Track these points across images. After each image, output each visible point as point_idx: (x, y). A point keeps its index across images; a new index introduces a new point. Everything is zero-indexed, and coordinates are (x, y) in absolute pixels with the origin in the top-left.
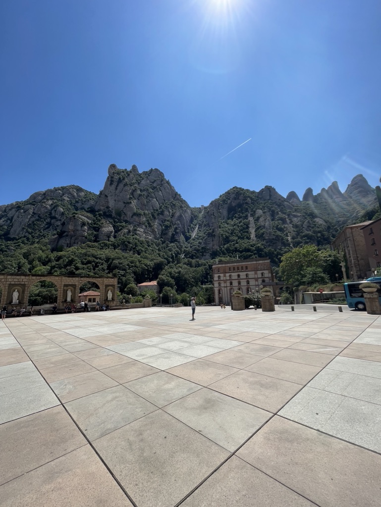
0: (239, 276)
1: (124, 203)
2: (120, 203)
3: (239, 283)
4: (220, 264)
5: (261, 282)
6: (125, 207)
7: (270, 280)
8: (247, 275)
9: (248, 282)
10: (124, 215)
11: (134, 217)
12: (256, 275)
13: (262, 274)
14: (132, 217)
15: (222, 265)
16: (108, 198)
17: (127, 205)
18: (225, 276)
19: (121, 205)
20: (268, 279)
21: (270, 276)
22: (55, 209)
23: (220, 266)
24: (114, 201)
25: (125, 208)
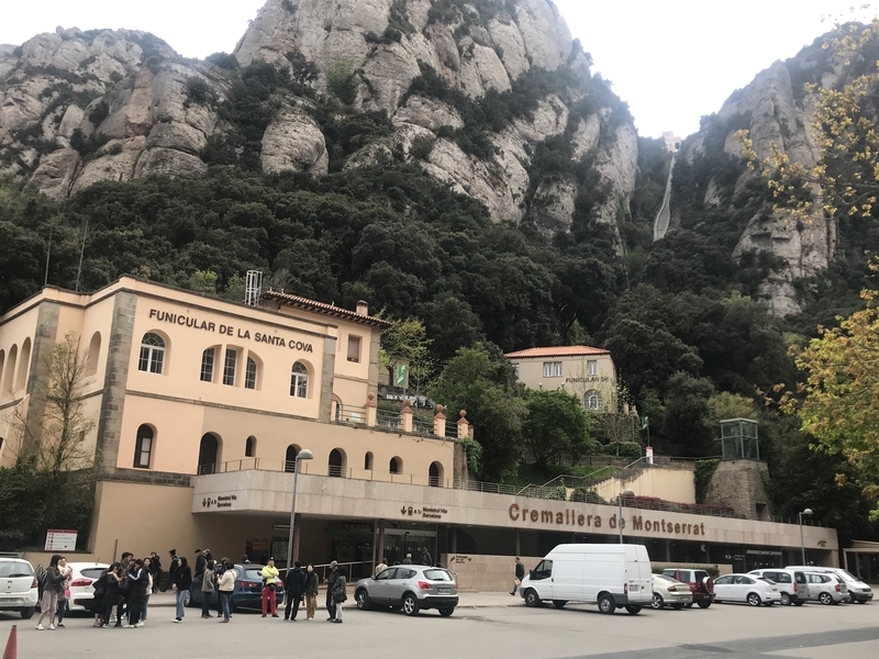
1: (370, 38)
2: (348, 38)
6: (371, 56)
10: (367, 94)
11: (415, 101)
14: (403, 102)
16: (297, 14)
17: (380, 47)
19: (352, 46)
22: (59, 112)
24: (323, 30)
25: (372, 63)
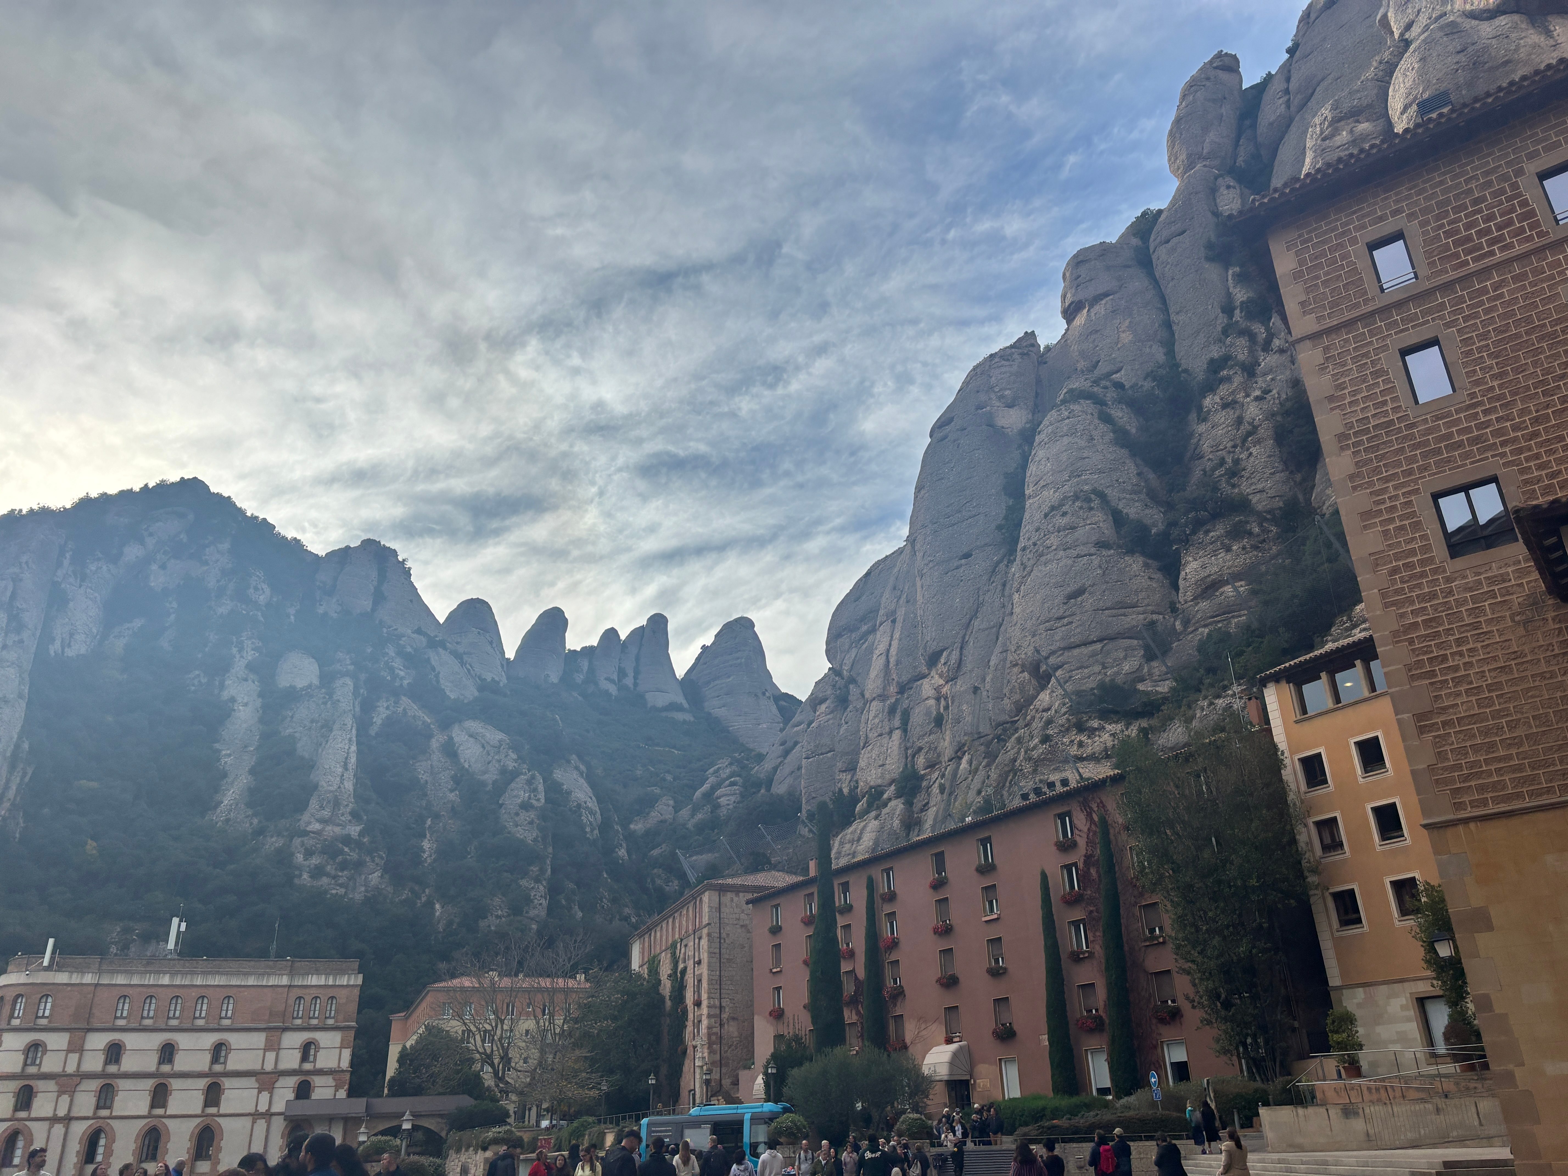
0: (168, 1052)
3: (160, 1096)
4: (60, 968)
5: (291, 1096)
7: (337, 1088)
8: (218, 1051)
9: (213, 1094)
12: (271, 1056)
13: (307, 1050)
15: (75, 979)
18: (77, 1048)
20: (329, 1080)
21: (345, 1064)
23: (62, 978)
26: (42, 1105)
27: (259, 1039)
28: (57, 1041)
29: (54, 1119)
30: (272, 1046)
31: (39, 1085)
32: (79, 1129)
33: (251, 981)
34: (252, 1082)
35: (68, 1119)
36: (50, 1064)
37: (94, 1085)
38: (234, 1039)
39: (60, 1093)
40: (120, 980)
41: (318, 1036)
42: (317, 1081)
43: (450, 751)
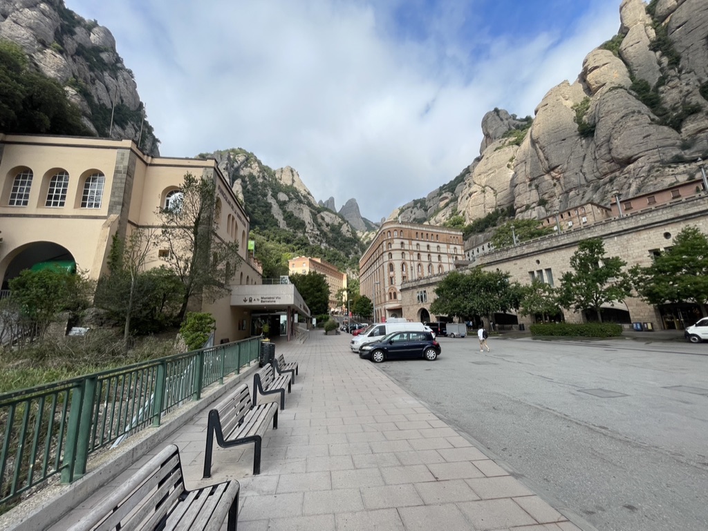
0: (428, 247)
3: (429, 258)
5: (454, 259)
8: (438, 248)
9: (440, 258)
12: (448, 250)
13: (455, 249)
15: (407, 227)
18: (411, 244)
23: (404, 226)
26: (407, 257)
27: (445, 246)
28: (406, 242)
29: (411, 261)
30: (448, 248)
31: (405, 252)
32: (416, 263)
33: (441, 231)
34: (446, 255)
35: (413, 261)
36: (406, 247)
37: (417, 253)
38: (440, 245)
39: (410, 254)
40: (415, 228)
41: (456, 246)
42: (458, 257)
43: (323, 219)
